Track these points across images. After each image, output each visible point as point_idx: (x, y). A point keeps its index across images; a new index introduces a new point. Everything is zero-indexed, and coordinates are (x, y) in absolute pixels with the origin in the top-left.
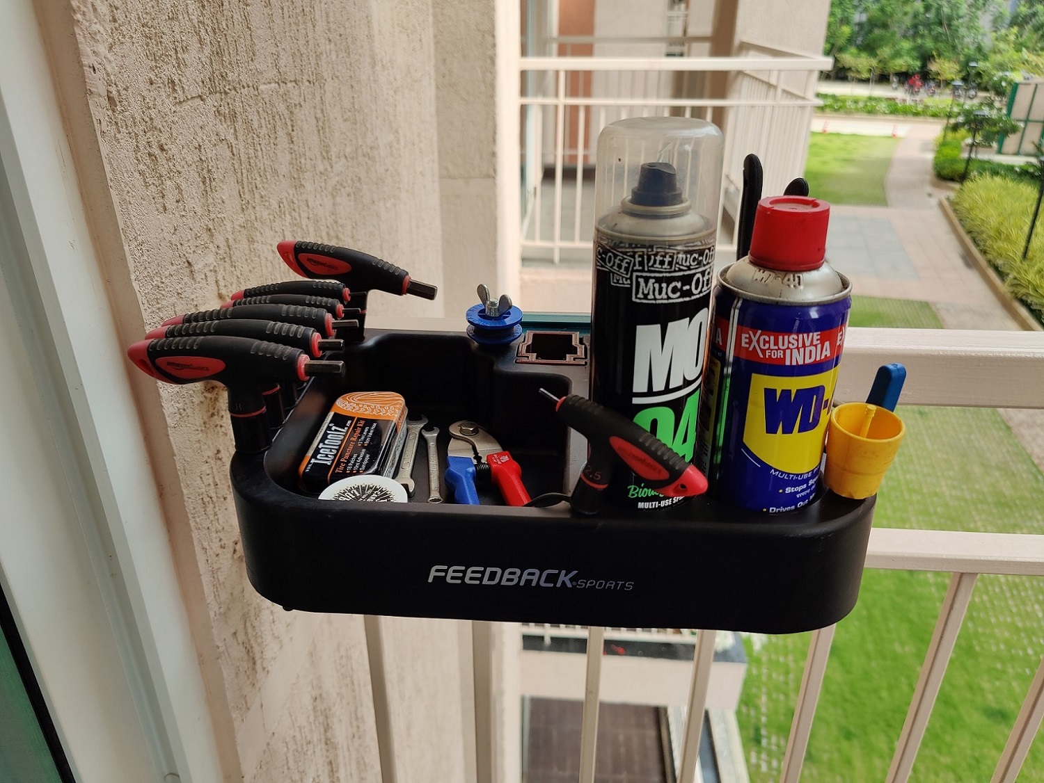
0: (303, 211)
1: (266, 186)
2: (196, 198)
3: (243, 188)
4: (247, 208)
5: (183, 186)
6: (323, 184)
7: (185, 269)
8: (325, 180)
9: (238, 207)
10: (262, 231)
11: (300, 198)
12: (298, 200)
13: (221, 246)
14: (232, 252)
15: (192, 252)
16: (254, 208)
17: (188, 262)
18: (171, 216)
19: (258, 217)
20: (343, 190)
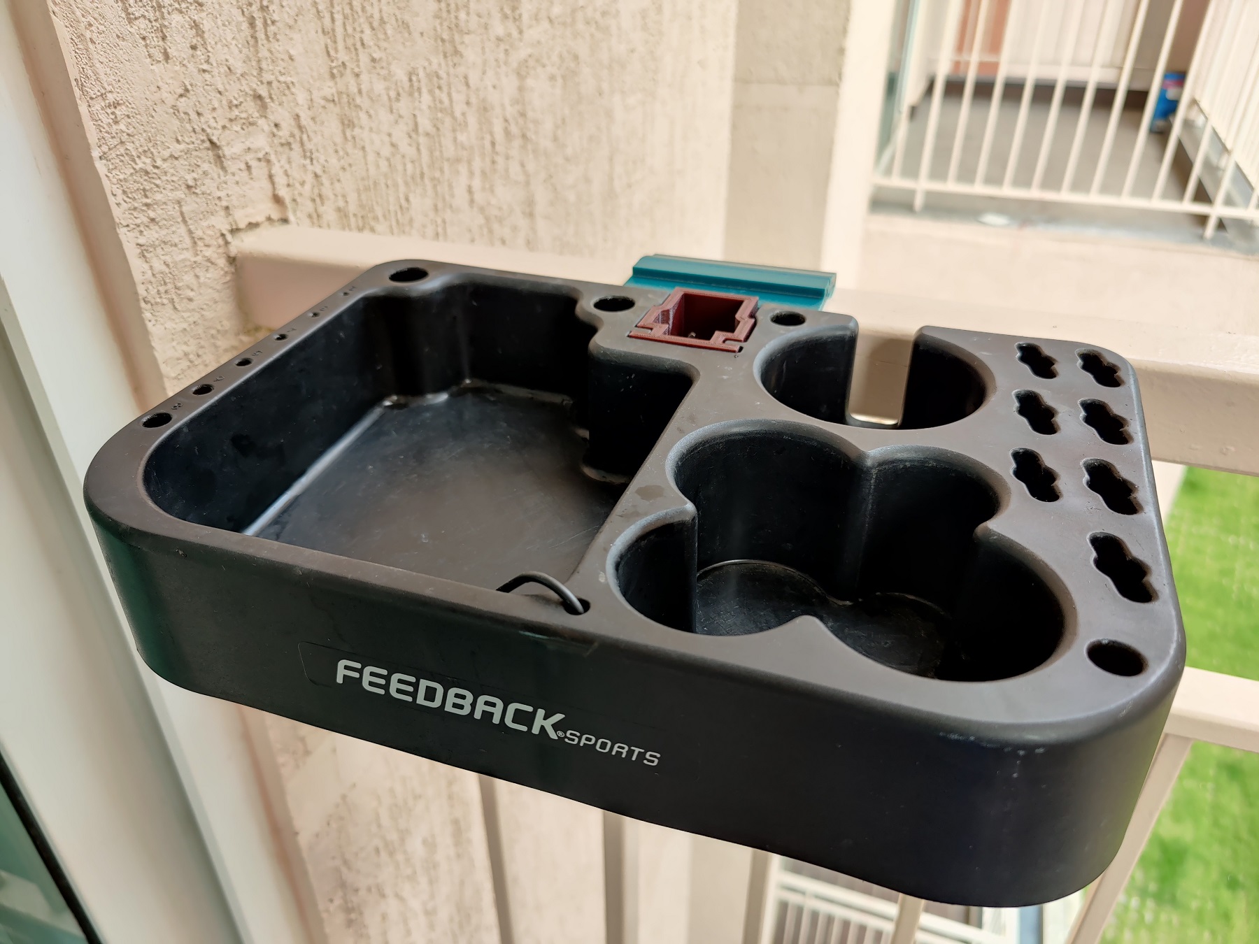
0: (459, 92)
1: (384, 44)
2: (233, 47)
3: (335, 42)
4: (342, 75)
5: (207, 25)
6: (502, 56)
7: (205, 152)
8: (506, 50)
9: (324, 71)
10: (372, 112)
11: (452, 71)
12: (448, 74)
13: (283, 125)
14: (305, 137)
15: (219, 127)
16: (357, 75)
17: (211, 142)
18: (177, 68)
19: (364, 91)
20: (540, 70)
